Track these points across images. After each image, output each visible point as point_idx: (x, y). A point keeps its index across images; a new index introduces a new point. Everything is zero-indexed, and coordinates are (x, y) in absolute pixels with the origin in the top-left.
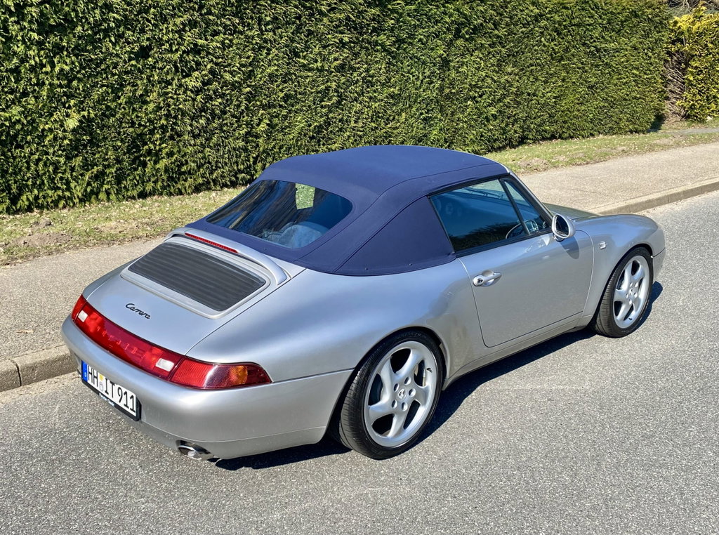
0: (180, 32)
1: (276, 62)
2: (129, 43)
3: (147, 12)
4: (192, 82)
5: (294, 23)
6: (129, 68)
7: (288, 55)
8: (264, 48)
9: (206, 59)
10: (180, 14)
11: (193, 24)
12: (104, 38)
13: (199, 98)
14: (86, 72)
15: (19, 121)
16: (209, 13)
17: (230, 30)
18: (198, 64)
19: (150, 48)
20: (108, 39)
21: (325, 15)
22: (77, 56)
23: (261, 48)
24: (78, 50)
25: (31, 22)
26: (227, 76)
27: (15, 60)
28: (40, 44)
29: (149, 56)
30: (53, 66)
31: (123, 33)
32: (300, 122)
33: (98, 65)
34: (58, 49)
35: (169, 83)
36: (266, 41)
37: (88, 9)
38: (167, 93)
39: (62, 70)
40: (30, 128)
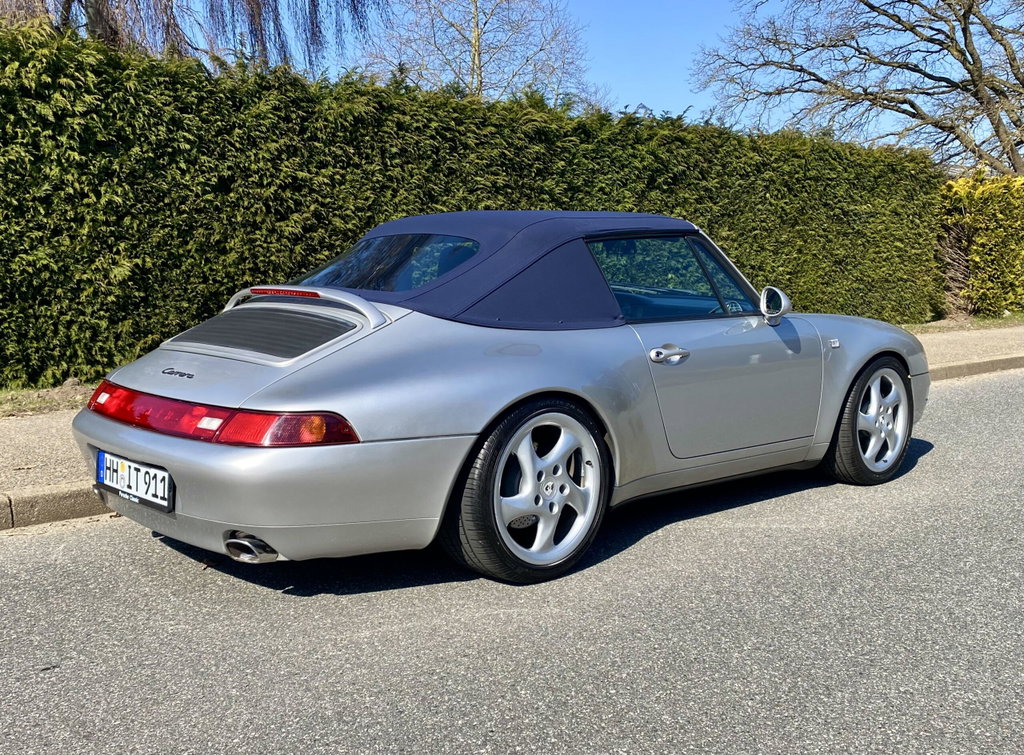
0: (275, 160)
1: (404, 207)
2: (203, 172)
3: (229, 132)
4: (291, 226)
5: (429, 157)
6: (203, 204)
7: (420, 199)
8: (388, 187)
9: (309, 198)
10: (274, 137)
11: (292, 151)
12: (169, 164)
13: (298, 248)
14: (143, 207)
15: (46, 267)
16: (314, 138)
17: (343, 161)
18: (298, 203)
19: (232, 179)
20: (174, 166)
21: (473, 150)
22: (131, 185)
23: (384, 187)
24: (133, 178)
25: (71, 137)
26: (338, 222)
27: (46, 186)
28: (82, 167)
29: (230, 191)
30: (98, 195)
31: (196, 158)
33: (160, 199)
34: (107, 174)
35: (256, 226)
36: (390, 179)
37: (149, 124)
38: (256, 240)
39: (110, 202)
40: (62, 278)
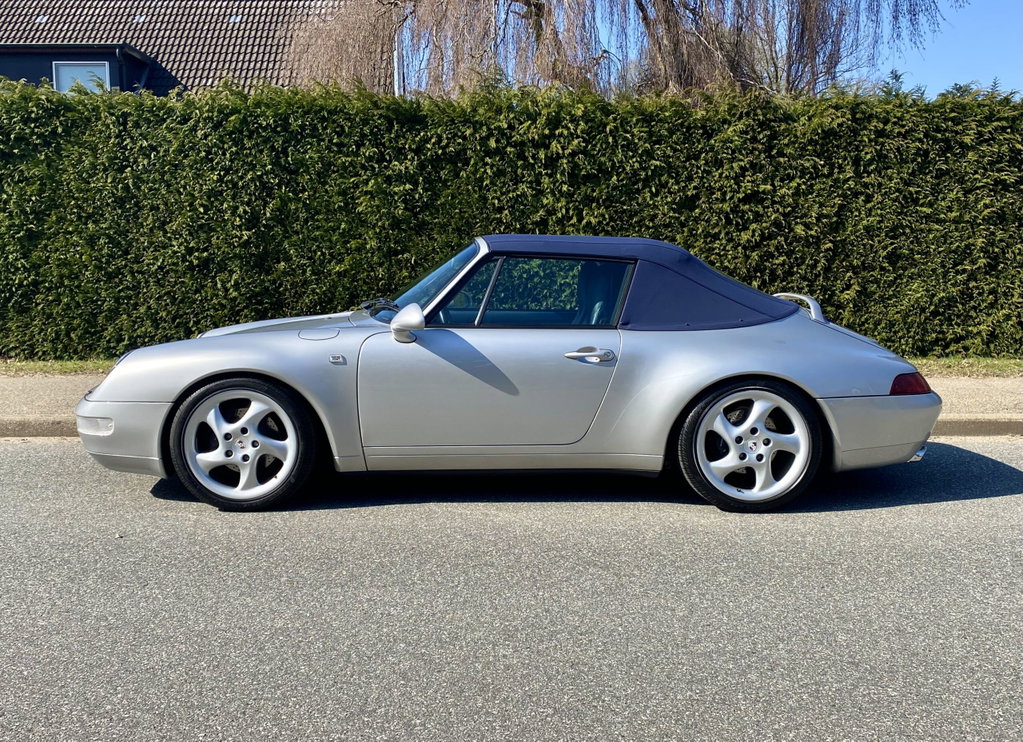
0: (738, 179)
1: (879, 212)
2: (670, 193)
3: (697, 158)
5: (914, 160)
6: (668, 220)
7: (900, 202)
8: (862, 193)
9: (771, 209)
10: (741, 157)
11: (755, 167)
12: (644, 188)
13: (754, 255)
14: (617, 225)
15: (537, 273)
16: (781, 154)
17: (810, 173)
18: (757, 214)
19: (696, 197)
20: (647, 190)
21: (972, 148)
22: (607, 208)
23: (856, 195)
24: (609, 202)
25: (562, 174)
26: (799, 230)
27: (541, 212)
28: (569, 195)
29: (697, 207)
30: (580, 220)
31: (667, 183)
32: (916, 291)
33: (631, 217)
34: (588, 200)
35: (716, 237)
36: (866, 186)
37: (626, 158)
38: (714, 249)
39: (589, 223)
40: (548, 282)
